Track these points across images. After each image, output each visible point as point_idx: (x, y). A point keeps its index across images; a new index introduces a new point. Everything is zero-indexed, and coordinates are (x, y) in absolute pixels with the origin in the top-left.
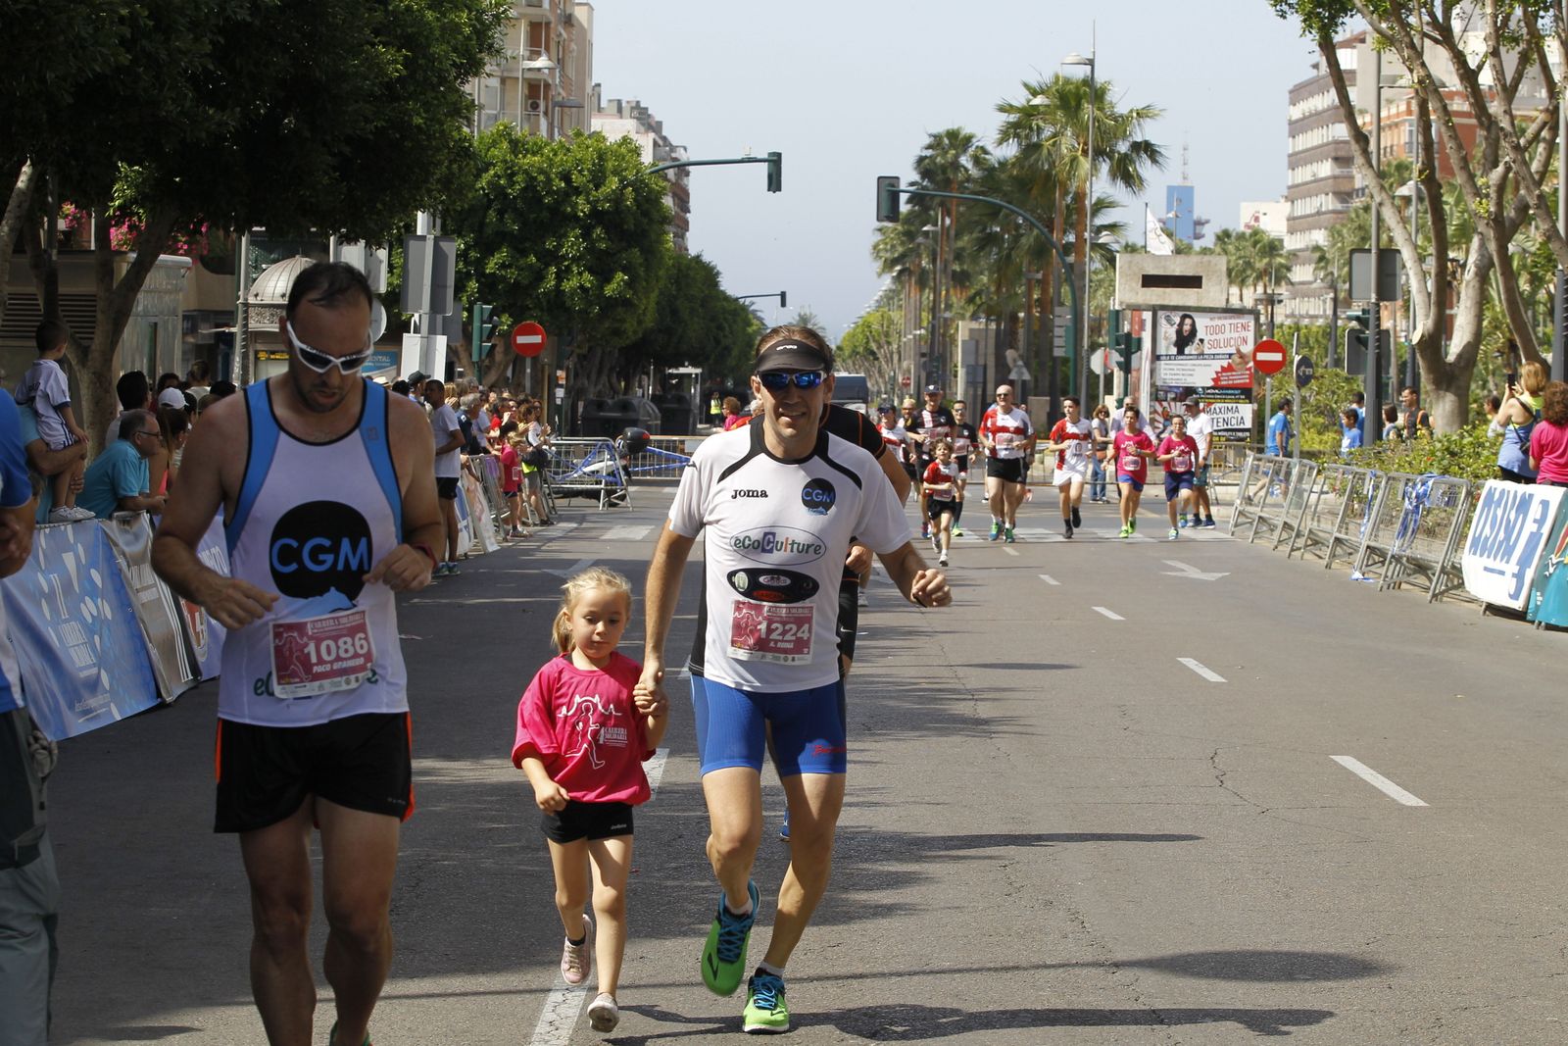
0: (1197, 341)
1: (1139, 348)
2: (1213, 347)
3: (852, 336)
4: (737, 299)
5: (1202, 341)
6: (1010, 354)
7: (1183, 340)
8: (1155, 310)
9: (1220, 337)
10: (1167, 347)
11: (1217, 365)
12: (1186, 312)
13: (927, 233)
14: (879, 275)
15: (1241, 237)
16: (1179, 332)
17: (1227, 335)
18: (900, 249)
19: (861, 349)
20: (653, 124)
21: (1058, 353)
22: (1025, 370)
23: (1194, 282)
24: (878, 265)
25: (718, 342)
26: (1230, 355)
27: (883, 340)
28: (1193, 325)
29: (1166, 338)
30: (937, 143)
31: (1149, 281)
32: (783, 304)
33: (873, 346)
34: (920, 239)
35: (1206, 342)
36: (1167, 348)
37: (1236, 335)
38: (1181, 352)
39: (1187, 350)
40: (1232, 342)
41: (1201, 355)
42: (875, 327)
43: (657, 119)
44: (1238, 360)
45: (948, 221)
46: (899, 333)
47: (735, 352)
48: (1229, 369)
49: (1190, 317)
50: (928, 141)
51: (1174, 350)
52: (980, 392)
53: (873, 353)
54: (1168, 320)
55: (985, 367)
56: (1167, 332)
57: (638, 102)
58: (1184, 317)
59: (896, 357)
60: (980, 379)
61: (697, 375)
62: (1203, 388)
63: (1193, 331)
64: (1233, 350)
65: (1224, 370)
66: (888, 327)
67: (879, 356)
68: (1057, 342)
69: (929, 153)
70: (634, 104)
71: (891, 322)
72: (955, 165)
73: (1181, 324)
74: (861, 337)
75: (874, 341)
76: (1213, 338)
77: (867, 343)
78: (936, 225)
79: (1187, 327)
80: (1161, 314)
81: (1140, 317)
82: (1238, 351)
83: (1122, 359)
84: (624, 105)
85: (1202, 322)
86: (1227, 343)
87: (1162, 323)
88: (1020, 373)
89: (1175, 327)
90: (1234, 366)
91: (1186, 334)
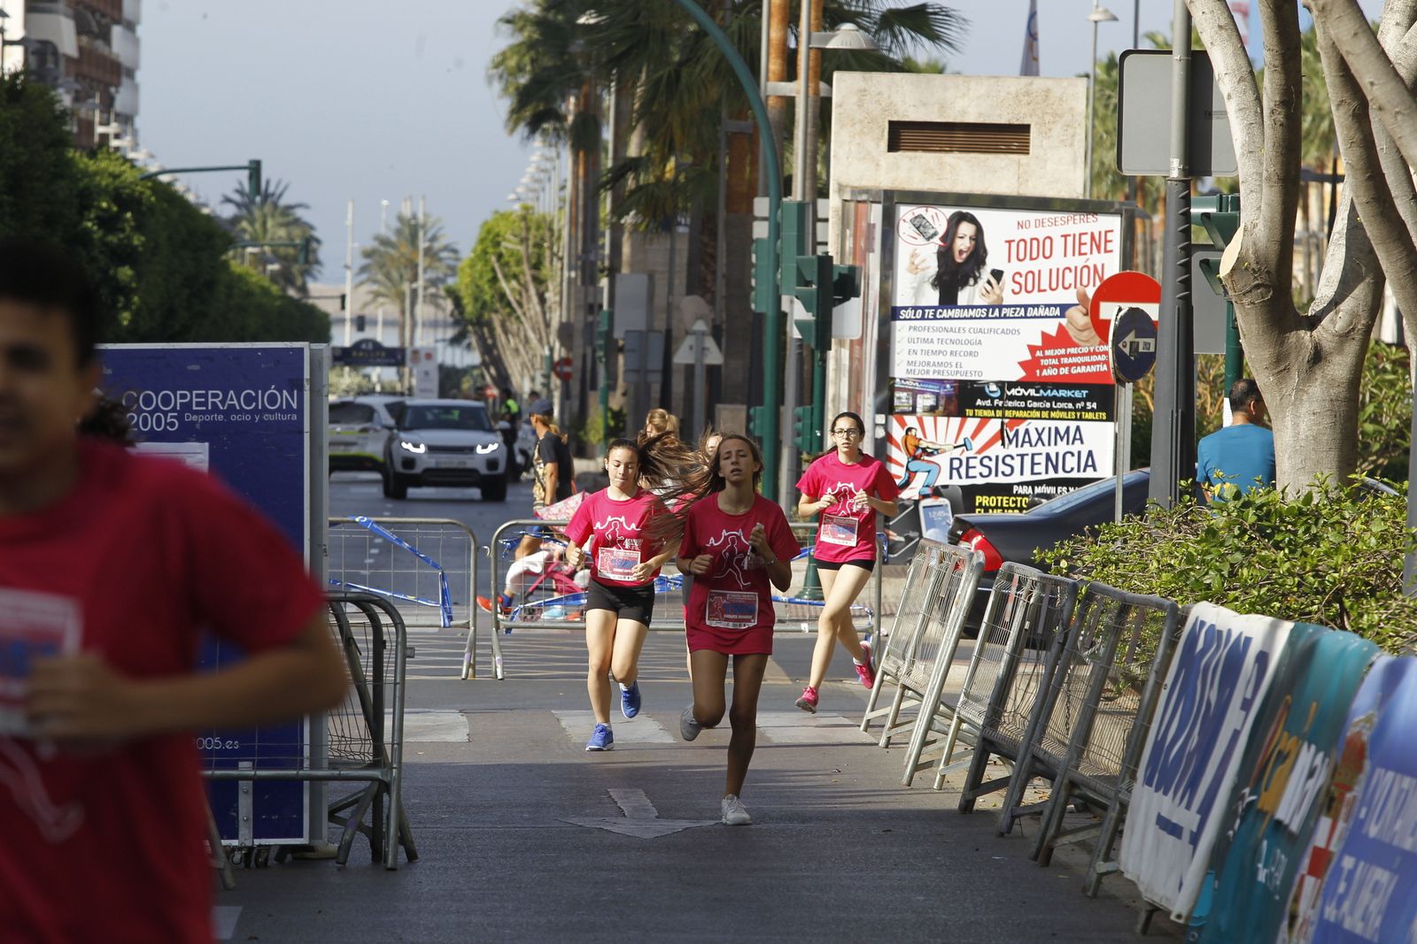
0: (986, 274)
1: (850, 293)
2: (1022, 288)
5: (998, 275)
8: (892, 200)
9: (1041, 265)
11: (1033, 331)
16: (945, 255)
17: (1058, 261)
23: (1010, 138)
26: (1064, 308)
28: (978, 237)
35: (1007, 278)
36: (917, 291)
37: (1079, 261)
38: (948, 300)
39: (964, 297)
40: (1069, 278)
41: (995, 309)
44: (1081, 320)
48: (1062, 339)
49: (973, 220)
51: (932, 297)
54: (920, 225)
58: (956, 220)
62: (1001, 385)
63: (978, 254)
64: (1070, 297)
65: (1048, 342)
73: (950, 236)
76: (1023, 267)
79: (963, 244)
80: (905, 212)
82: (1083, 299)
86: (1058, 280)
87: (905, 229)
88: (702, 351)
89: (936, 244)
90: (1072, 333)
91: (960, 259)
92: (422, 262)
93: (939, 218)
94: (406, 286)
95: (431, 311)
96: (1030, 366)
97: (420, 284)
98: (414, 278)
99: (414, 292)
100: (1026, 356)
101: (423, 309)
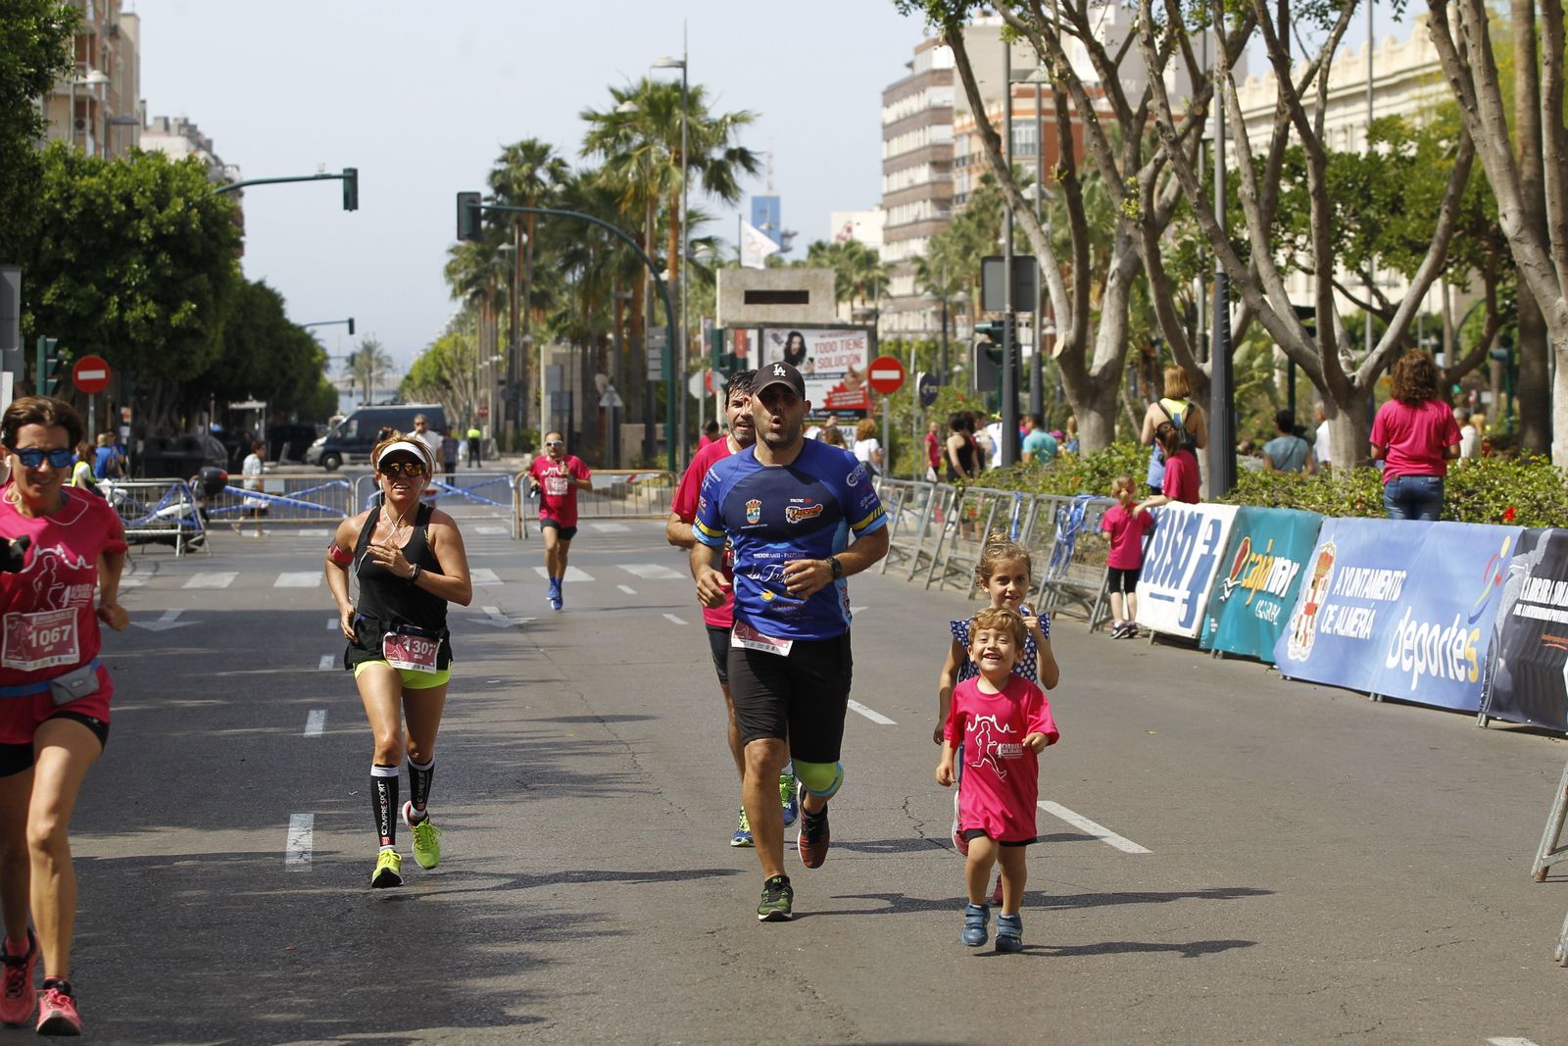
0: (806, 360)
3: (422, 364)
4: (301, 328)
5: (812, 360)
6: (600, 379)
7: (792, 360)
8: (761, 328)
9: (831, 355)
12: (795, 330)
13: (502, 253)
14: (451, 298)
15: (835, 249)
16: (787, 351)
17: (839, 352)
18: (473, 270)
19: (432, 379)
20: (203, 142)
21: (653, 376)
22: (616, 396)
23: (800, 297)
24: (450, 288)
25: (283, 373)
26: (843, 375)
27: (456, 368)
28: (802, 343)
30: (511, 155)
31: (753, 297)
32: (352, 331)
33: (446, 374)
34: (495, 259)
35: (816, 361)
37: (848, 353)
40: (844, 360)
42: (448, 354)
43: (207, 136)
44: (850, 379)
45: (525, 238)
46: (474, 360)
47: (301, 385)
48: (842, 389)
49: (798, 335)
50: (500, 153)
52: (566, 420)
53: (446, 382)
54: (776, 338)
55: (571, 394)
56: (774, 351)
57: (186, 119)
58: (792, 335)
59: (471, 386)
60: (566, 406)
61: (261, 410)
63: (802, 350)
64: (845, 369)
65: (836, 390)
66: (462, 353)
67: (454, 383)
68: (652, 365)
69: (503, 166)
70: (182, 122)
71: (465, 348)
72: (532, 179)
73: (789, 343)
74: (432, 364)
75: (447, 369)
77: (440, 370)
78: (512, 242)
79: (795, 346)
80: (768, 332)
81: (744, 336)
82: (851, 370)
84: (171, 122)
85: (811, 340)
86: (839, 361)
87: (769, 342)
88: (612, 400)
89: (783, 346)
90: (847, 386)
91: (794, 353)
92: (374, 364)
94: (366, 376)
95: (379, 387)
96: (828, 401)
97: (373, 374)
98: (370, 371)
99: (370, 379)
100: (826, 397)
101: (375, 387)
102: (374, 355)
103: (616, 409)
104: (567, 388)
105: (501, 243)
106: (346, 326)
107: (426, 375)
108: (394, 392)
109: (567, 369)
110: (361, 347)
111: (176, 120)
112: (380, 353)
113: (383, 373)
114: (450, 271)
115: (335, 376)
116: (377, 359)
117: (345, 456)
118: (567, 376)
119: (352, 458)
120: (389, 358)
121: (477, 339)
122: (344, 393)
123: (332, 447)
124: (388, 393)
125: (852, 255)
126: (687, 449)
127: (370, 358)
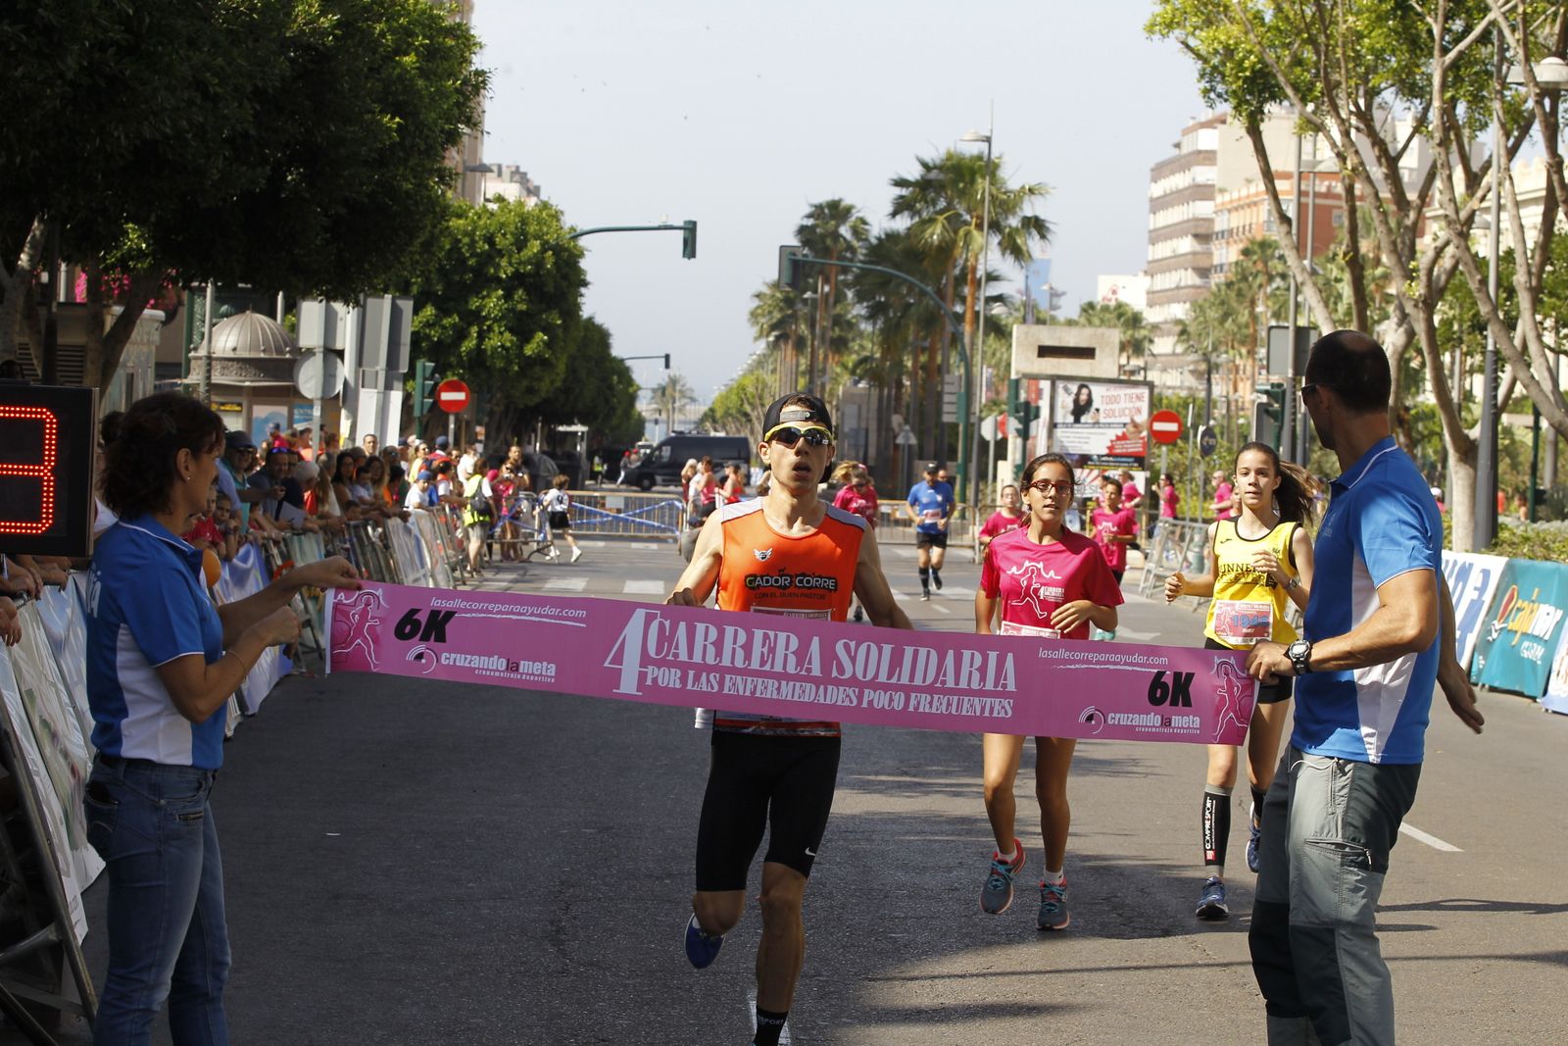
0: (1093, 409)
1: (1037, 416)
2: (1108, 416)
3: (725, 397)
4: (622, 360)
5: (1097, 410)
6: (896, 420)
7: (1080, 409)
8: (1054, 379)
9: (1115, 406)
10: (1064, 414)
11: (1112, 434)
12: (1084, 382)
13: (805, 301)
14: (756, 339)
15: (1105, 309)
16: (1076, 401)
17: (1123, 405)
18: (777, 315)
19: (733, 411)
20: (531, 188)
21: (946, 419)
22: (911, 435)
23: (1087, 353)
24: (754, 331)
25: (607, 401)
26: (1125, 425)
27: (758, 401)
28: (1090, 395)
29: (1063, 407)
30: (818, 212)
31: (1044, 351)
32: (667, 366)
33: (747, 408)
34: (799, 306)
35: (1101, 411)
36: (1065, 417)
37: (1131, 405)
38: (1077, 420)
39: (1083, 419)
40: (1127, 412)
41: (1096, 424)
42: (751, 389)
43: (536, 183)
44: (1132, 429)
45: (828, 289)
47: (619, 412)
48: (1123, 438)
49: (1087, 387)
50: (808, 210)
51: (1071, 419)
53: (746, 415)
54: (1066, 389)
55: (867, 430)
56: (1066, 401)
57: (518, 167)
58: (1081, 387)
60: (862, 442)
61: (583, 433)
62: (1098, 456)
63: (1089, 402)
64: (1127, 420)
65: (1118, 438)
66: (763, 390)
68: (946, 408)
69: (810, 222)
70: (514, 169)
71: (765, 385)
72: (836, 236)
73: (1078, 394)
74: (734, 397)
75: (750, 404)
76: (1108, 407)
77: (742, 405)
78: (815, 291)
79: (1083, 397)
80: (1060, 385)
81: (1037, 385)
82: (1133, 421)
83: (1020, 426)
84: (504, 169)
85: (1098, 392)
86: (1122, 413)
87: (1060, 392)
88: (907, 438)
89: (1073, 397)
90: (1128, 435)
91: (1082, 403)
92: (677, 395)
93: (1074, 387)
94: (670, 406)
95: (682, 417)
96: (1111, 448)
97: (677, 405)
98: (674, 402)
99: (674, 408)
100: (1109, 444)
101: (678, 416)
102: (678, 388)
103: (910, 446)
104: (863, 425)
105: (805, 292)
106: (663, 360)
107: (729, 408)
108: (695, 423)
109: (864, 410)
110: (667, 379)
111: (508, 167)
112: (683, 386)
113: (684, 406)
114: (754, 315)
115: (644, 406)
116: (681, 392)
117: (659, 479)
118: (864, 415)
119: (664, 480)
120: (692, 390)
121: (778, 377)
122: (650, 421)
123: (646, 470)
124: (690, 423)
125: (1120, 316)
126: (977, 486)
127: (675, 390)
